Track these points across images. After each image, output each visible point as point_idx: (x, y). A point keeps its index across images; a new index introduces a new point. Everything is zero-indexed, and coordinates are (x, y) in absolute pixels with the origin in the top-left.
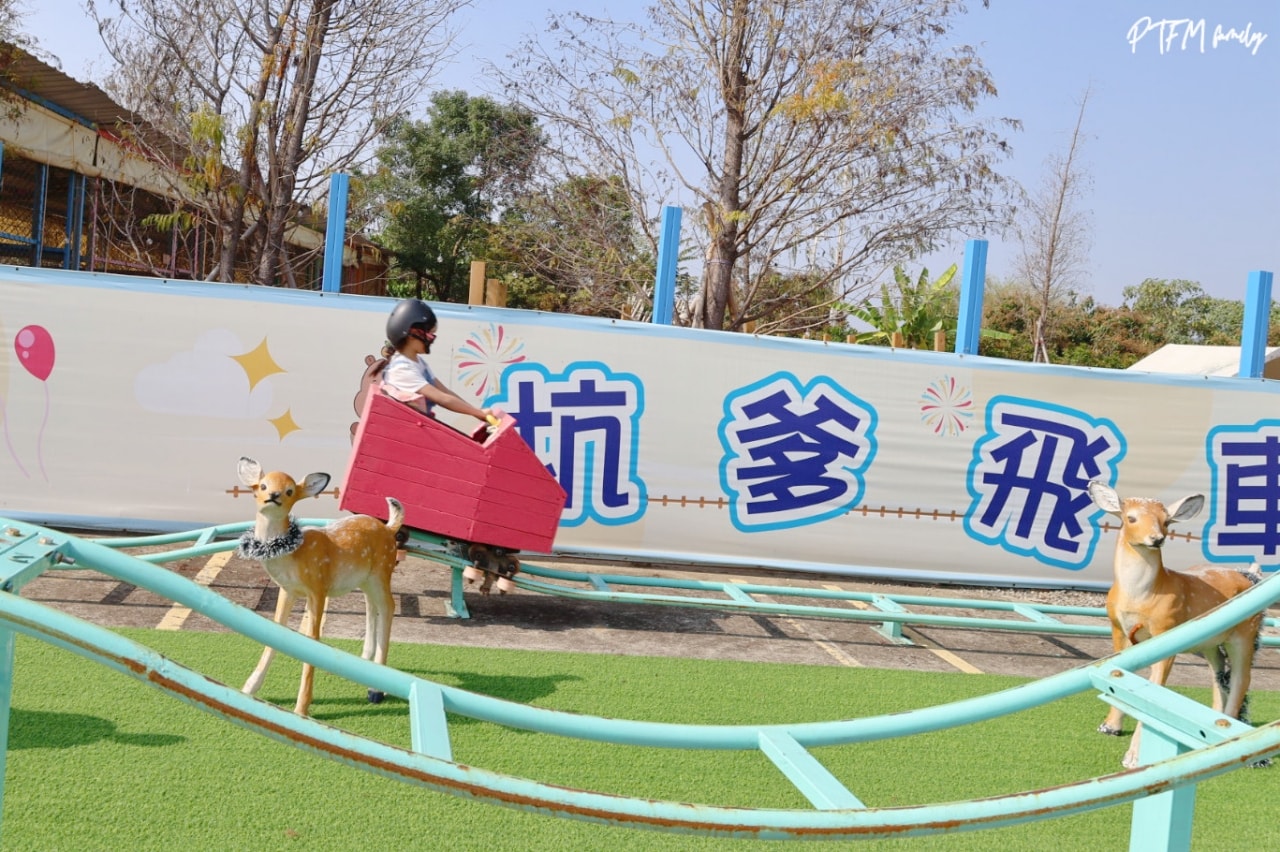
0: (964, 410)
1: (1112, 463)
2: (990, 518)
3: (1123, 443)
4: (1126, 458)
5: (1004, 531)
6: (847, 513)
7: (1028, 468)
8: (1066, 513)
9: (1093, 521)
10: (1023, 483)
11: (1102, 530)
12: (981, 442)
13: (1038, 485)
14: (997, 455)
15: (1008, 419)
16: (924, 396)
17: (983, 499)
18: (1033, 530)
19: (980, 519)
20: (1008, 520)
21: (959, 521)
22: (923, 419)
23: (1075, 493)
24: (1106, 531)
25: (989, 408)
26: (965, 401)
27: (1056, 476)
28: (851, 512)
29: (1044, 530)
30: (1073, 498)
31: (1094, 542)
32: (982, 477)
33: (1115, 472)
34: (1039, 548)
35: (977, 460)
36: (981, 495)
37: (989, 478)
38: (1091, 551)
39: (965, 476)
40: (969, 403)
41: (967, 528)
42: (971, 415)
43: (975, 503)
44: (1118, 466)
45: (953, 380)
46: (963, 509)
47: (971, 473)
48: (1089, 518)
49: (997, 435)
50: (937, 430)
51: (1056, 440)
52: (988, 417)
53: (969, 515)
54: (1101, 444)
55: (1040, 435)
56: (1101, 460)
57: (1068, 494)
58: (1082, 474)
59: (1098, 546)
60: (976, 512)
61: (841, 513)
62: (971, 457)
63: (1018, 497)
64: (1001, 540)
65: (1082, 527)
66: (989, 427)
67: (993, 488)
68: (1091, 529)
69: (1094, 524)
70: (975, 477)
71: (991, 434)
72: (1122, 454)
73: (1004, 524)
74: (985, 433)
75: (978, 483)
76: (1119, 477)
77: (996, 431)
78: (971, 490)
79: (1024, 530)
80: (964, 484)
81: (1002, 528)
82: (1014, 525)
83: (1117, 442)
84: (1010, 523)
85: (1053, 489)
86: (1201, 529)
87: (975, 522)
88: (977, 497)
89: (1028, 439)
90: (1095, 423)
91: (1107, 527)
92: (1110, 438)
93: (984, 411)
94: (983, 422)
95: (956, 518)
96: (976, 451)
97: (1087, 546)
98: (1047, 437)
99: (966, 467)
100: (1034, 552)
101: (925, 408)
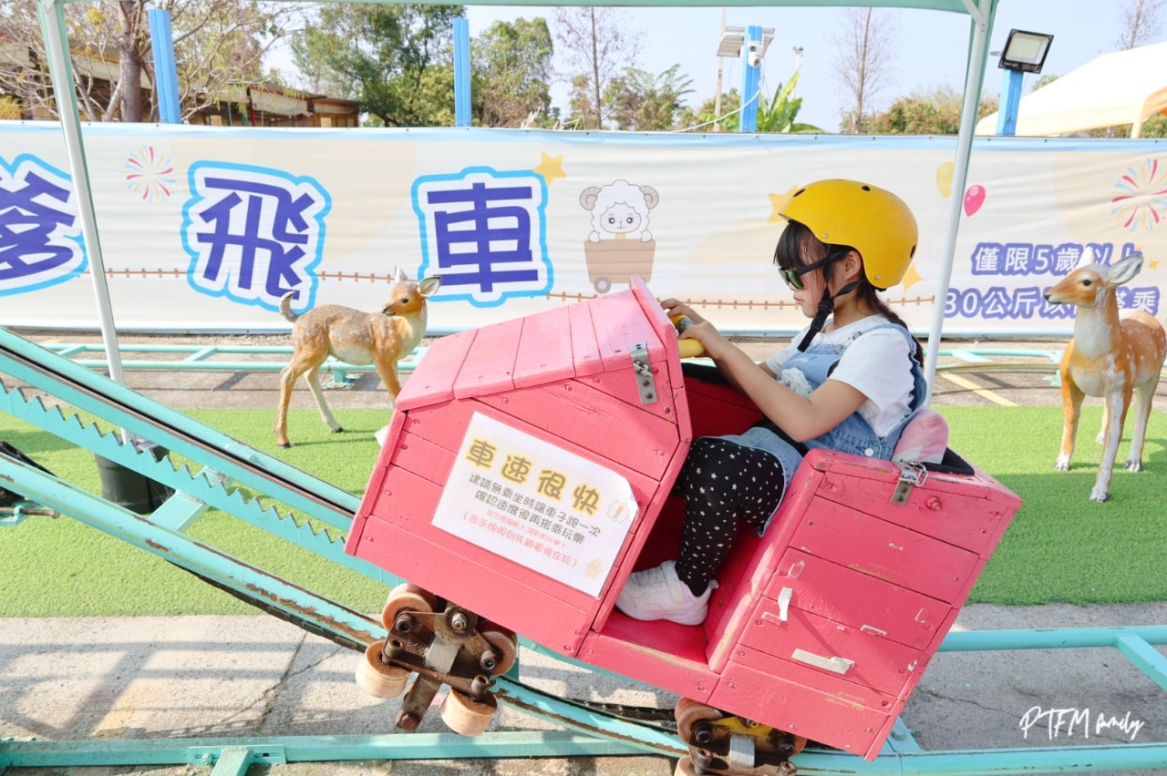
0: (167, 176)
1: (319, 217)
2: (211, 272)
3: (328, 198)
4: (331, 212)
5: (227, 284)
6: (79, 276)
7: (237, 225)
8: (282, 265)
9: (309, 270)
10: (235, 240)
11: (320, 278)
12: (188, 205)
13: (250, 242)
14: (206, 216)
15: (211, 183)
16: (127, 166)
17: (200, 257)
18: (253, 282)
19: (203, 274)
20: (229, 274)
21: (184, 277)
22: (129, 187)
23: (288, 247)
24: (324, 279)
25: (191, 173)
26: (167, 168)
27: (265, 231)
28: (82, 275)
29: (265, 282)
30: (286, 251)
31: (313, 289)
32: (196, 237)
33: (322, 226)
34: (262, 298)
35: (187, 222)
36: (198, 254)
37: (202, 238)
38: (312, 297)
39: (180, 237)
40: (171, 170)
41: (192, 283)
42: (174, 181)
43: (195, 260)
44: (325, 219)
45: (151, 149)
46: (185, 266)
47: (184, 234)
48: (306, 269)
49: (202, 198)
50: (145, 197)
51: (260, 199)
52: (192, 182)
53: (191, 271)
54: (306, 201)
55: (244, 196)
56: (307, 214)
57: (281, 248)
58: (291, 228)
59: (318, 293)
60: (197, 269)
61: (73, 276)
62: (181, 220)
63: (233, 254)
64: (225, 292)
65: (301, 277)
66: (193, 192)
67: (208, 247)
68: (309, 278)
69: (312, 274)
70: (189, 237)
71: (196, 198)
72: (327, 208)
73: (226, 277)
74: (190, 196)
75: (193, 242)
76: (328, 230)
77: (201, 194)
78: (188, 249)
79: (245, 281)
80: (180, 244)
81: (224, 281)
82: (235, 278)
83: (321, 197)
84: (231, 277)
85: (265, 244)
86: (416, 272)
87: (199, 277)
88: (195, 256)
89: (234, 200)
90: (297, 181)
91: (324, 275)
92: (314, 194)
93: (186, 177)
94: (187, 187)
95: (180, 275)
96: (185, 214)
97: (308, 293)
98: (251, 197)
99: (178, 228)
100: (258, 302)
101: (129, 177)
